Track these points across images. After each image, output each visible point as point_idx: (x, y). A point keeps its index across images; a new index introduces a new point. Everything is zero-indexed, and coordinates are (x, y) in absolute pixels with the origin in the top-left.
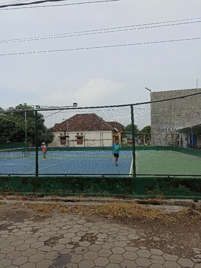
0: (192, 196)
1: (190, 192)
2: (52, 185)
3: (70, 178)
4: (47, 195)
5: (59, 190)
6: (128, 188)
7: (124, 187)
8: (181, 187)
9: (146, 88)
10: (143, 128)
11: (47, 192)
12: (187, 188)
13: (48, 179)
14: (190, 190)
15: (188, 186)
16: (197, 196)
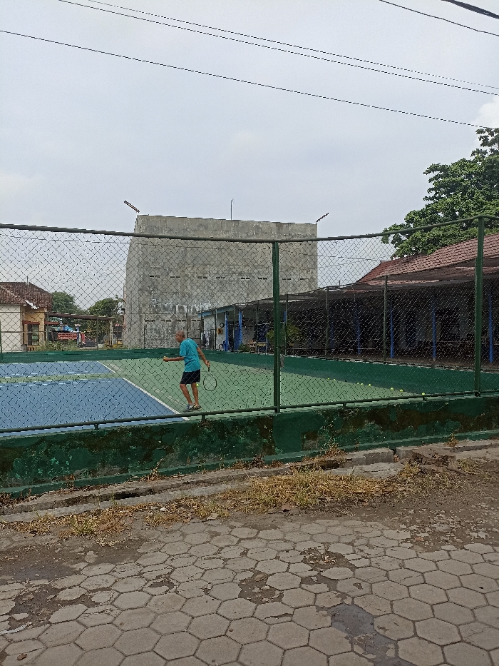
0: (384, 440)
1: (382, 433)
2: (54, 459)
3: (113, 432)
4: (38, 493)
5: (78, 472)
6: (265, 440)
7: (255, 440)
8: (368, 425)
9: (125, 202)
10: (93, 303)
11: (36, 481)
12: (377, 426)
13: (38, 443)
14: (382, 430)
15: (379, 422)
16: (393, 439)
